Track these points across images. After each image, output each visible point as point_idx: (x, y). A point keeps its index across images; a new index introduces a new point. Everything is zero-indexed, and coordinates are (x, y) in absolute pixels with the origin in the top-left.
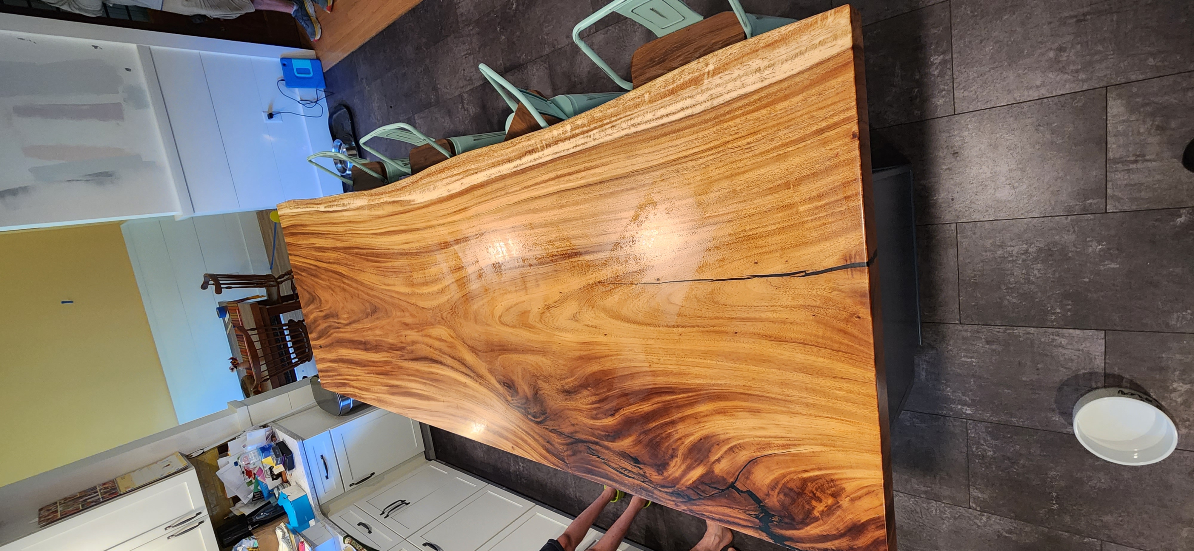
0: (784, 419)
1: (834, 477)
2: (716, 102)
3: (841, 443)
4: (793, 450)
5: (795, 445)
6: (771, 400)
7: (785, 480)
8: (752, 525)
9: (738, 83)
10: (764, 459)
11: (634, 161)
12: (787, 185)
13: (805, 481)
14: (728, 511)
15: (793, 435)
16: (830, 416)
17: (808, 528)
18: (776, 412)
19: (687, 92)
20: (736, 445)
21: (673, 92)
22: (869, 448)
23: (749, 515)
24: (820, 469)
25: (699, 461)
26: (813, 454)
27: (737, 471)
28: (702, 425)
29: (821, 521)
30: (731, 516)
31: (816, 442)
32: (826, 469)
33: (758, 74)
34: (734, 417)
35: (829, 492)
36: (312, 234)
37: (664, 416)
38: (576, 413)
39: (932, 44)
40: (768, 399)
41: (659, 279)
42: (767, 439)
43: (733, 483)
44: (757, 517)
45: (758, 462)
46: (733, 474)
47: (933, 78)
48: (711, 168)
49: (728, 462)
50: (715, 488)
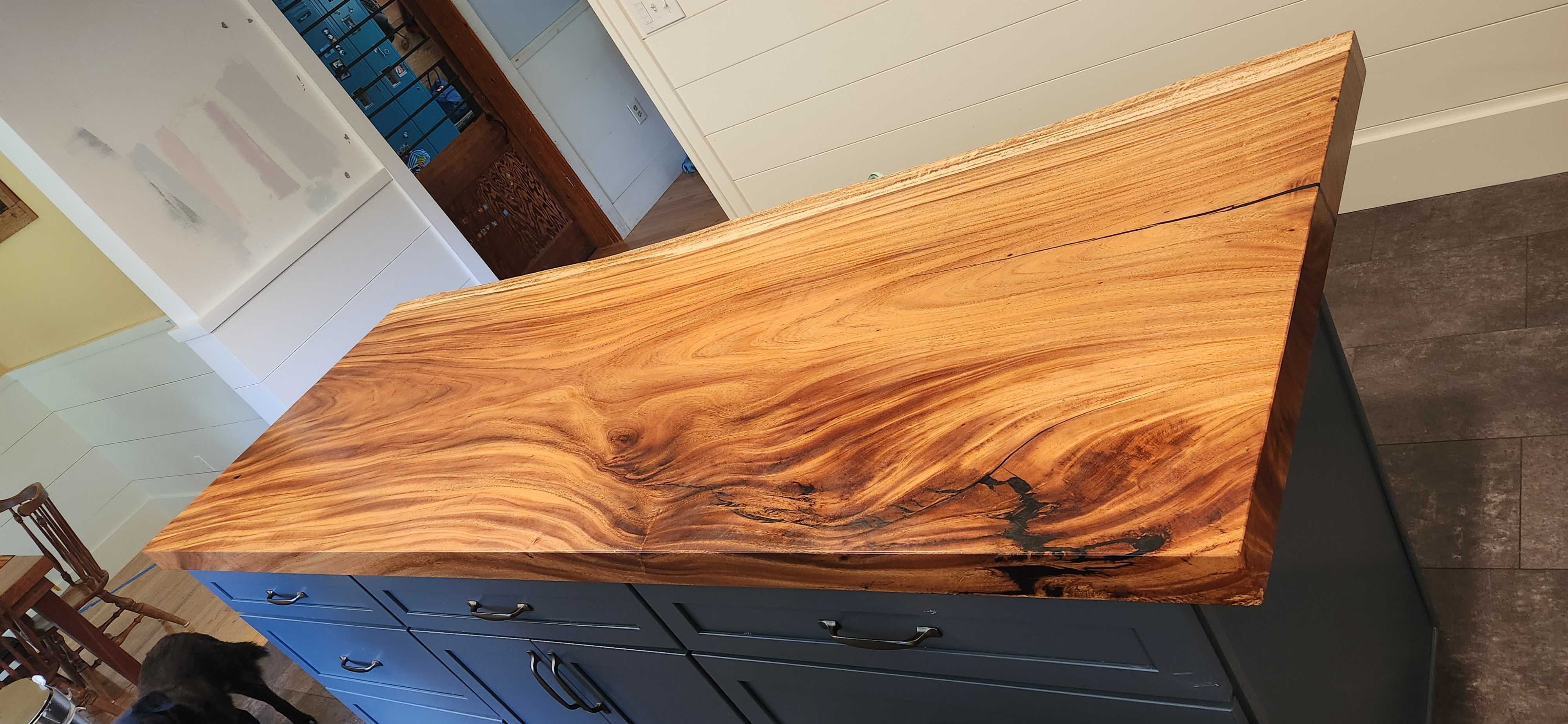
0: (1129, 363)
1: (1184, 417)
3: (1216, 368)
4: (1127, 399)
5: (1135, 390)
6: (1120, 344)
7: (1093, 443)
8: (992, 533)
9: (1213, 89)
10: (1067, 424)
11: (1048, 162)
12: (1238, 145)
13: (1130, 436)
14: (952, 523)
15: (1137, 379)
16: (1210, 341)
17: (1104, 507)
18: (1121, 357)
20: (1025, 417)
22: (1261, 364)
23: (993, 517)
24: (1165, 412)
25: (940, 457)
26: (1162, 395)
27: (1008, 452)
28: (978, 404)
29: (1136, 488)
30: (952, 531)
31: (1175, 378)
32: (1175, 409)
33: (1238, 81)
34: (1044, 380)
35: (1169, 440)
37: (909, 410)
38: (736, 446)
39: (1489, 479)
40: (1115, 345)
41: (1011, 255)
42: (1088, 395)
43: (988, 475)
44: (1008, 517)
45: (1055, 430)
46: (997, 460)
47: (1488, 518)
48: (1147, 150)
49: (996, 444)
50: (946, 491)
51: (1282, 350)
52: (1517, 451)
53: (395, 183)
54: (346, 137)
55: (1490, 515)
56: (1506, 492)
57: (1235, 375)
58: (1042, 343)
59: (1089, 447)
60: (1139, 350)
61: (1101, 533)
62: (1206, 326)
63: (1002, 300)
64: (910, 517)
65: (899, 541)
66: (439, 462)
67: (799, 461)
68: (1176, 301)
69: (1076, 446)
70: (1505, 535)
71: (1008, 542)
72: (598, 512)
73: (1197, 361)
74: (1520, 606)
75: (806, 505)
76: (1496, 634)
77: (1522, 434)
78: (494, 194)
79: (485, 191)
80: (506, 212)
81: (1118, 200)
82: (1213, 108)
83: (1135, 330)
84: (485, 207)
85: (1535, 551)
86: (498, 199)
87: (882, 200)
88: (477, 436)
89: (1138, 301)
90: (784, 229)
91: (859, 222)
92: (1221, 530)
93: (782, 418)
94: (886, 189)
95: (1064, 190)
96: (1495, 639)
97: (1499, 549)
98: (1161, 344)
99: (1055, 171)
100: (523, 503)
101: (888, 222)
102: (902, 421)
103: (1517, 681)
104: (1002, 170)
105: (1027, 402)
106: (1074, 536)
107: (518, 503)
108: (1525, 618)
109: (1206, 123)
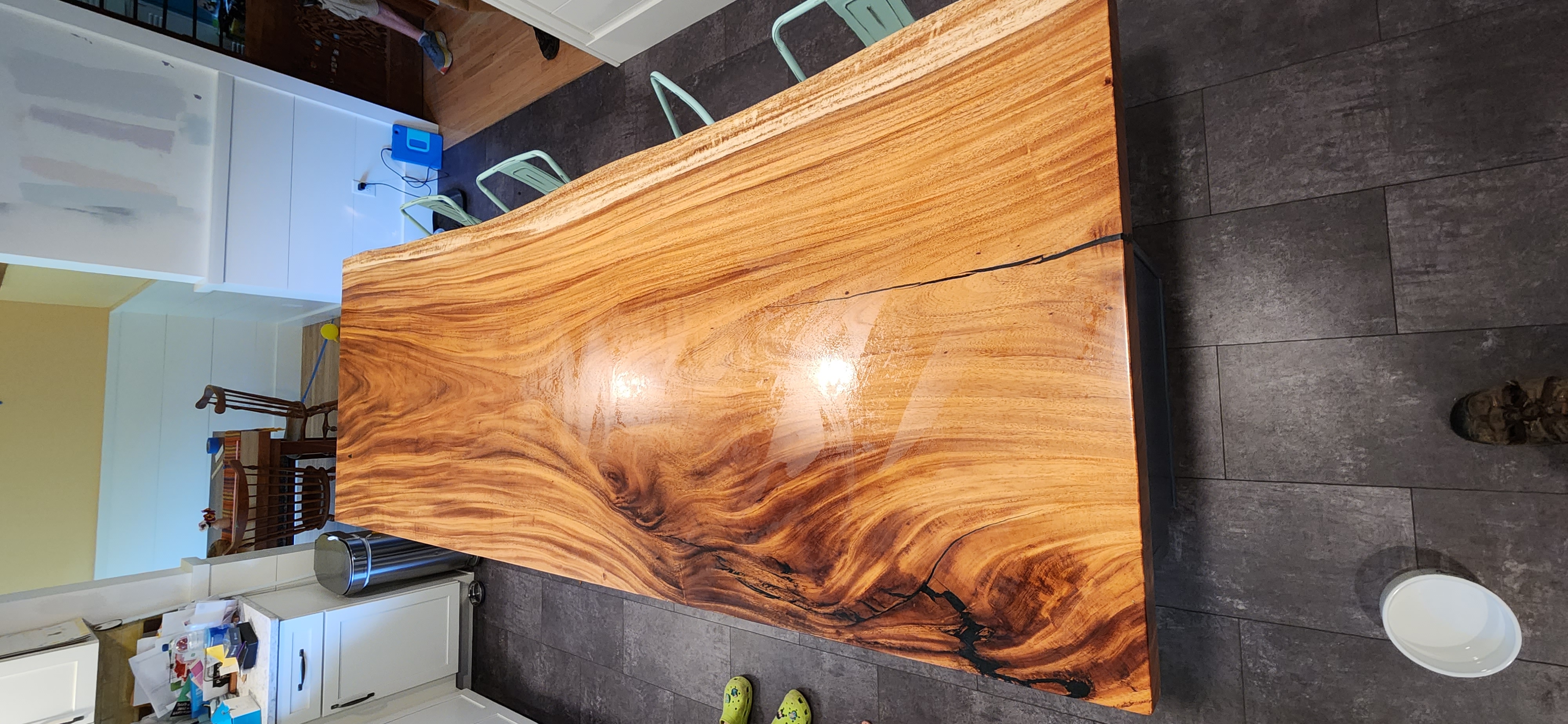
0: (1003, 471)
1: (1071, 550)
2: (941, 64)
3: (1083, 494)
4: (1013, 517)
5: (1018, 508)
6: (988, 443)
7: (1001, 565)
8: (950, 649)
9: (970, 38)
10: (973, 537)
11: (833, 144)
12: (1023, 150)
13: (1029, 563)
14: (915, 631)
15: (1017, 493)
16: (1068, 456)
17: (1031, 641)
18: (994, 461)
19: (908, 55)
20: (933, 521)
21: (890, 57)
22: (1122, 497)
23: (946, 632)
24: (1052, 540)
25: (878, 555)
26: (1043, 518)
27: (933, 561)
28: (887, 496)
29: (1051, 626)
30: (918, 639)
31: (1050, 498)
32: (1060, 538)
33: (994, 26)
34: (934, 477)
35: (1064, 575)
36: (382, 293)
37: (834, 491)
38: (706, 505)
39: (1181, 136)
40: (984, 443)
41: (847, 293)
42: (979, 505)
43: (925, 583)
44: (957, 634)
45: (964, 542)
46: (927, 569)
47: (1184, 173)
49: (920, 549)
50: (899, 595)
51: (1137, 483)
53: (237, 78)
54: (166, 64)
55: (1186, 170)
56: (1196, 145)
57: (1102, 507)
58: (919, 427)
59: (998, 569)
60: (1005, 454)
61: (1037, 669)
62: (1060, 434)
64: (878, 617)
65: (880, 641)
67: (765, 534)
68: (1023, 394)
69: (988, 565)
70: (1198, 187)
71: (966, 662)
73: (1064, 481)
74: (1214, 247)
75: (791, 586)
76: (1200, 273)
77: (1202, 86)
80: (336, 36)
83: (996, 427)
84: (318, 42)
85: (1222, 197)
89: (990, 387)
91: (684, 212)
92: (1133, 688)
93: (730, 479)
96: (1200, 277)
97: (1195, 199)
98: (1026, 451)
102: (831, 504)
105: (929, 503)
106: (1016, 667)
109: (978, 102)
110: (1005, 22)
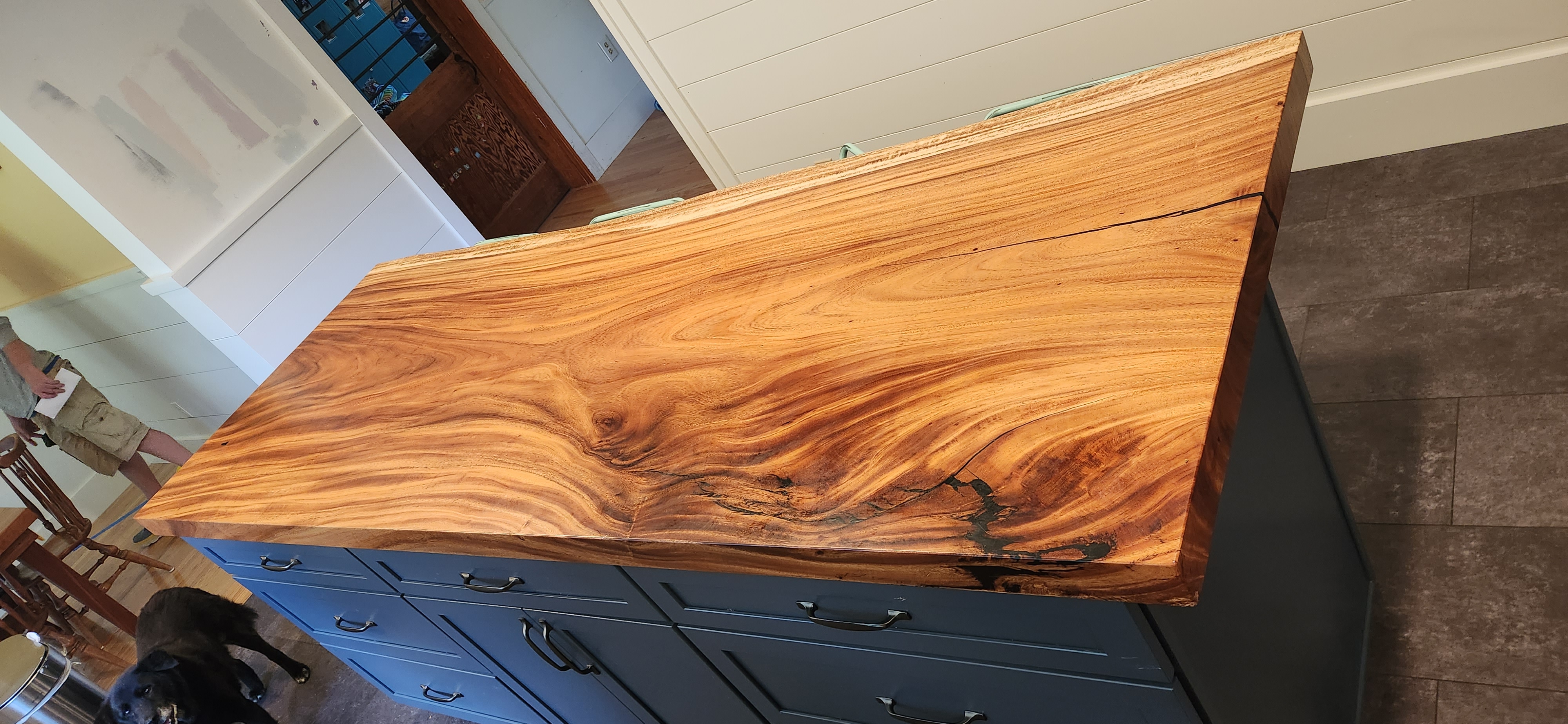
0: (1083, 369)
1: (1131, 426)
3: (1162, 379)
4: (1081, 405)
5: (1088, 397)
6: (1076, 349)
7: (1049, 448)
9: (1170, 84)
10: (1026, 428)
13: (1082, 443)
14: (920, 523)
15: (1091, 385)
16: (1158, 350)
17: (1058, 513)
18: (1075, 362)
20: (987, 419)
23: (959, 518)
24: (1115, 420)
25: (910, 455)
26: (1112, 403)
27: (971, 454)
28: (944, 403)
31: (1125, 386)
32: (1124, 417)
33: (1194, 77)
34: (1005, 382)
35: (1117, 448)
38: (717, 435)
39: (1427, 439)
40: (1071, 349)
41: (976, 249)
42: (1046, 399)
43: (953, 475)
44: (971, 519)
45: (1015, 433)
46: (962, 461)
47: (1424, 476)
48: (1105, 145)
49: (960, 445)
50: (914, 490)
51: (1222, 363)
52: (1454, 410)
53: (365, 129)
54: (314, 84)
55: (1426, 473)
56: (1443, 451)
57: (1179, 387)
58: (1004, 343)
59: (1044, 452)
60: (1092, 355)
61: (1054, 538)
62: (1154, 335)
63: (967, 297)
64: (881, 514)
65: (870, 539)
66: (428, 438)
67: (777, 454)
68: (1127, 308)
69: (1034, 450)
70: (1439, 493)
71: (971, 544)
72: (586, 497)
73: (1145, 370)
74: (1450, 561)
75: (783, 499)
76: (1427, 588)
77: (1459, 395)
78: (465, 136)
79: (456, 133)
80: (477, 155)
81: (1078, 197)
82: (1169, 105)
83: (1090, 335)
84: (457, 150)
85: (1466, 508)
86: (470, 141)
87: (855, 181)
88: (463, 412)
89: (1093, 305)
90: (759, 207)
91: (832, 204)
92: (1161, 541)
93: (761, 408)
94: (858, 170)
95: (1027, 183)
96: (1426, 592)
97: (1433, 506)
98: (1113, 351)
99: (1019, 162)
100: (513, 484)
101: (859, 206)
102: (873, 417)
103: (1444, 632)
104: (969, 157)
105: (989, 404)
106: (1030, 540)
107: (508, 484)
108: (1454, 572)
109: (1161, 120)
110: (1203, 75)
